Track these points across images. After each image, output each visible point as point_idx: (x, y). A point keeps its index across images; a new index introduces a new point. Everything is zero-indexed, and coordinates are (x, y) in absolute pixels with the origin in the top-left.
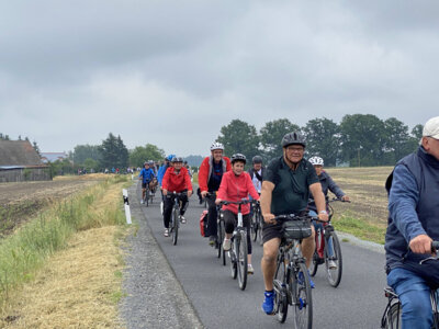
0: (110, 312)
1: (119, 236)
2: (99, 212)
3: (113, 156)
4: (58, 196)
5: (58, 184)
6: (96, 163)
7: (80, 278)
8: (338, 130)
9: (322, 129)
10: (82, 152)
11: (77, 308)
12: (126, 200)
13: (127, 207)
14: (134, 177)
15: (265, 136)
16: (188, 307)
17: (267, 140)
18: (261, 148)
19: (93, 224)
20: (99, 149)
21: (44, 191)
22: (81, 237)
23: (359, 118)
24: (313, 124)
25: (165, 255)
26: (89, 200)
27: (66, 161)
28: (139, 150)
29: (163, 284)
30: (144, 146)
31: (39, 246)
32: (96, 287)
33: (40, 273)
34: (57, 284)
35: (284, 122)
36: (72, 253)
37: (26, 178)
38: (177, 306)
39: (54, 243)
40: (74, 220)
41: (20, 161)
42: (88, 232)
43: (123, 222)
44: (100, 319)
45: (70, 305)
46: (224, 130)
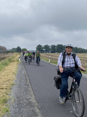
0: (14, 76)
1: (18, 63)
2: (15, 59)
3: (19, 50)
4: (9, 56)
5: (9, 54)
6: (16, 51)
7: (10, 71)
8: (56, 47)
9: (53, 47)
10: (13, 49)
11: (8, 76)
12: (19, 57)
13: (19, 59)
14: (22, 54)
15: (44, 47)
16: (27, 76)
17: (44, 48)
18: (43, 49)
19: (14, 61)
20: (16, 49)
21: (6, 55)
22: (11, 63)
23: (60, 45)
24: (52, 46)
25: (25, 67)
26: (13, 57)
27: (11, 50)
28: (23, 49)
29: (24, 72)
30: (24, 48)
31: (4, 65)
32: (12, 72)
33: (3, 69)
34: (6, 71)
35: (47, 45)
36: (9, 66)
37: (4, 53)
38: (25, 76)
39: (6, 64)
40: (10, 61)
41: (3, 50)
42: (13, 63)
43: (19, 61)
44: (12, 78)
45: (7, 75)
46: (37, 46)
